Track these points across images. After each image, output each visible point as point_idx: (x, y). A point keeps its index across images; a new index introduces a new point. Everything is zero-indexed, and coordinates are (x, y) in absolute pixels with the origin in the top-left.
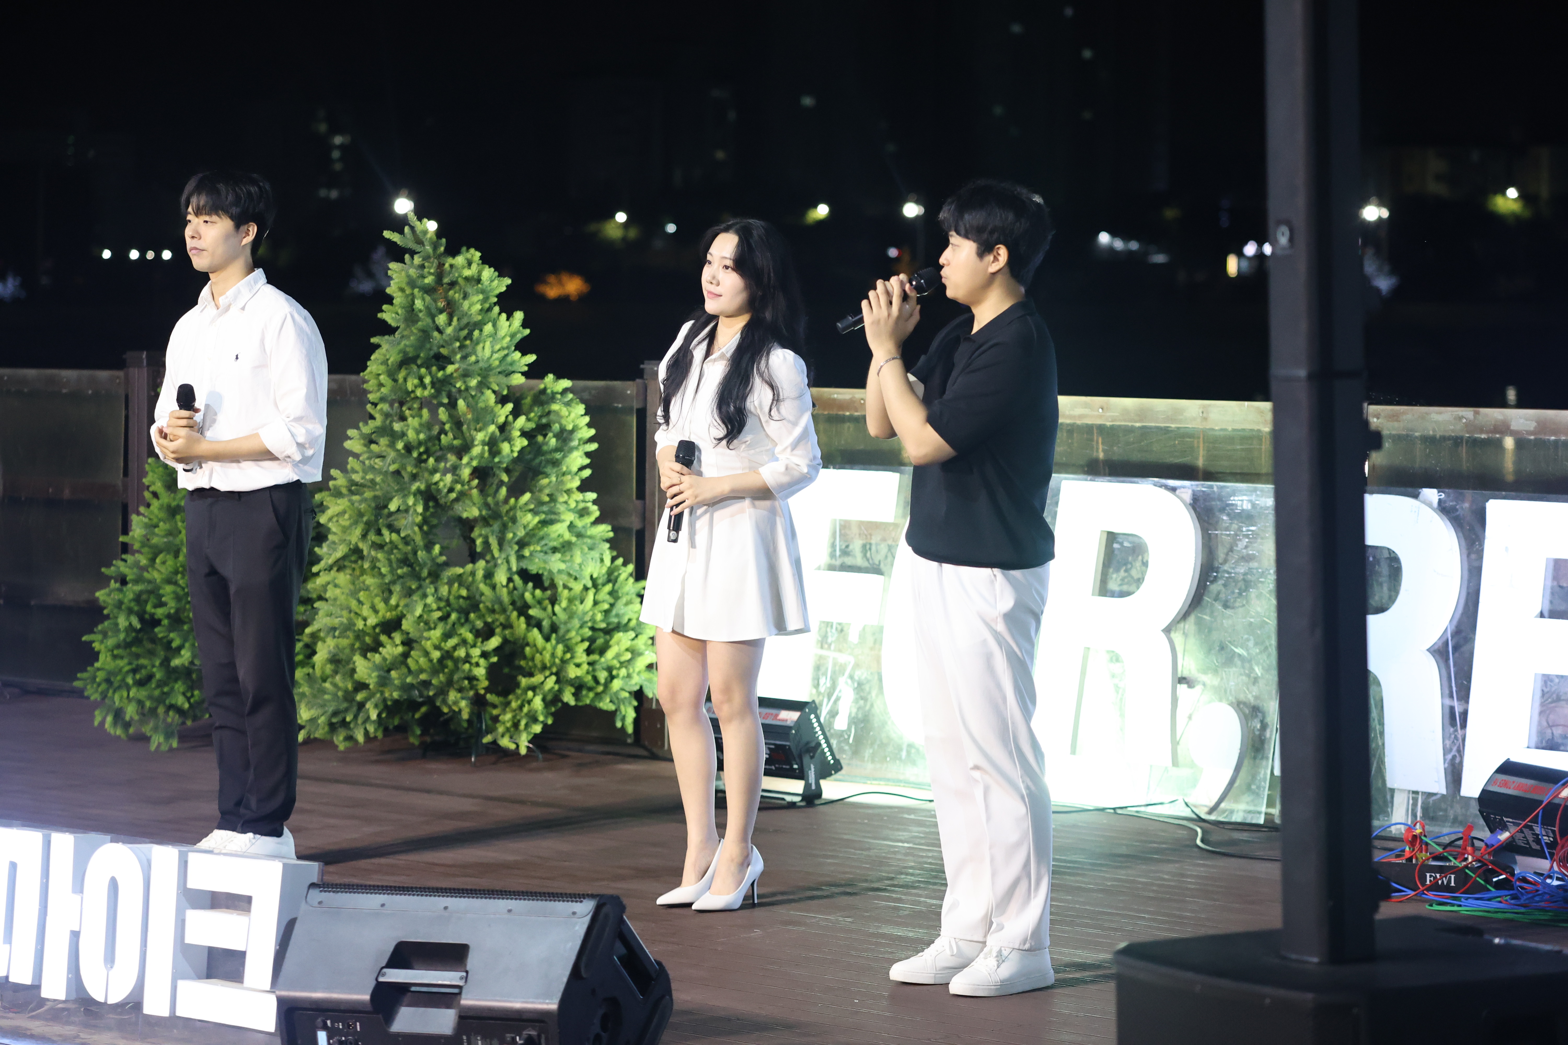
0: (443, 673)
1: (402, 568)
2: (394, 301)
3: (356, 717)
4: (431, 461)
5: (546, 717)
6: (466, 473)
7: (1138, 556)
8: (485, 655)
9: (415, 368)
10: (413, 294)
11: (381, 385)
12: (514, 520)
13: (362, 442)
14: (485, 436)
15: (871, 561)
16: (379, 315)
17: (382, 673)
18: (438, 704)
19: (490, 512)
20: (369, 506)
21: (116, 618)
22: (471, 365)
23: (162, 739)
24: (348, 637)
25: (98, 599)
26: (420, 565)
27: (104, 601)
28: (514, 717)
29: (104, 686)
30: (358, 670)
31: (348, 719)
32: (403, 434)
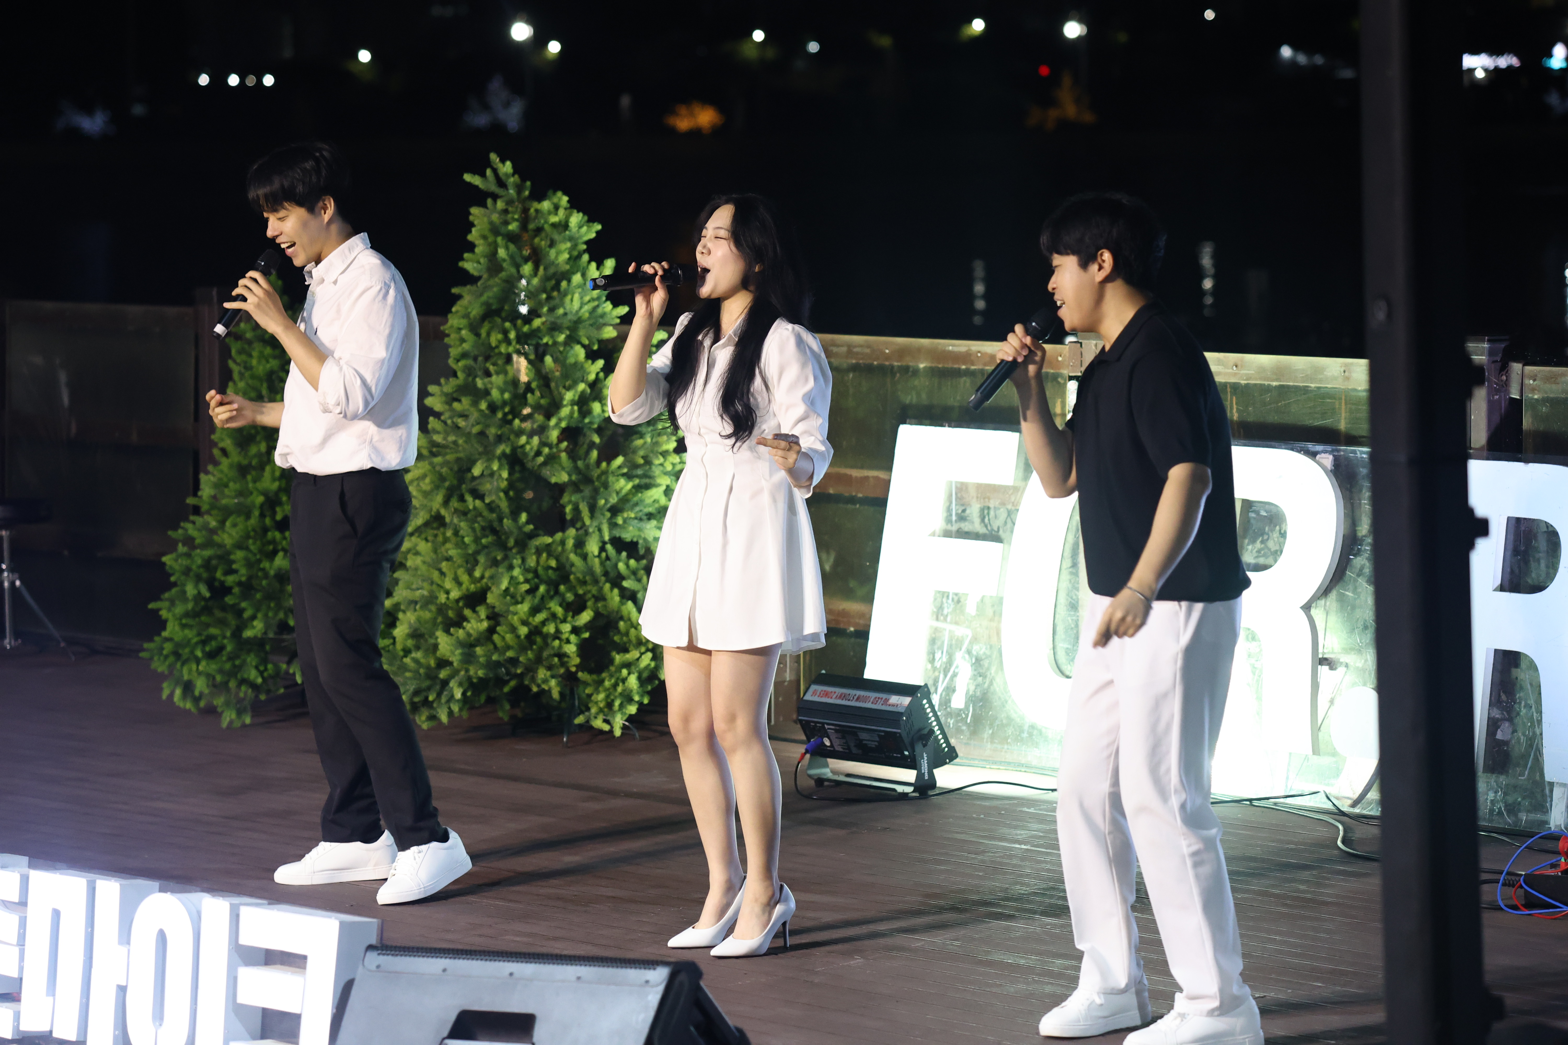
0: (532, 649)
1: (487, 537)
2: (477, 250)
3: (439, 695)
4: (517, 422)
5: (642, 696)
6: (554, 435)
7: (1276, 526)
8: (575, 630)
9: (499, 320)
10: (495, 242)
11: (463, 340)
12: (606, 486)
13: (444, 399)
14: (574, 396)
15: (989, 528)
16: (461, 264)
17: (466, 650)
18: (526, 682)
19: (580, 476)
20: (451, 469)
21: (184, 585)
22: (558, 318)
23: (234, 716)
24: (430, 611)
25: (164, 564)
26: (505, 533)
27: (171, 567)
28: (607, 697)
29: (172, 659)
30: (440, 647)
31: (431, 698)
32: (487, 393)
